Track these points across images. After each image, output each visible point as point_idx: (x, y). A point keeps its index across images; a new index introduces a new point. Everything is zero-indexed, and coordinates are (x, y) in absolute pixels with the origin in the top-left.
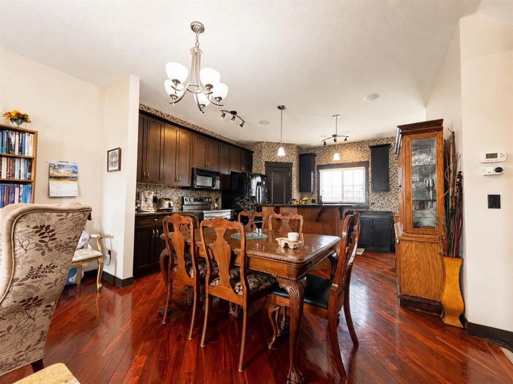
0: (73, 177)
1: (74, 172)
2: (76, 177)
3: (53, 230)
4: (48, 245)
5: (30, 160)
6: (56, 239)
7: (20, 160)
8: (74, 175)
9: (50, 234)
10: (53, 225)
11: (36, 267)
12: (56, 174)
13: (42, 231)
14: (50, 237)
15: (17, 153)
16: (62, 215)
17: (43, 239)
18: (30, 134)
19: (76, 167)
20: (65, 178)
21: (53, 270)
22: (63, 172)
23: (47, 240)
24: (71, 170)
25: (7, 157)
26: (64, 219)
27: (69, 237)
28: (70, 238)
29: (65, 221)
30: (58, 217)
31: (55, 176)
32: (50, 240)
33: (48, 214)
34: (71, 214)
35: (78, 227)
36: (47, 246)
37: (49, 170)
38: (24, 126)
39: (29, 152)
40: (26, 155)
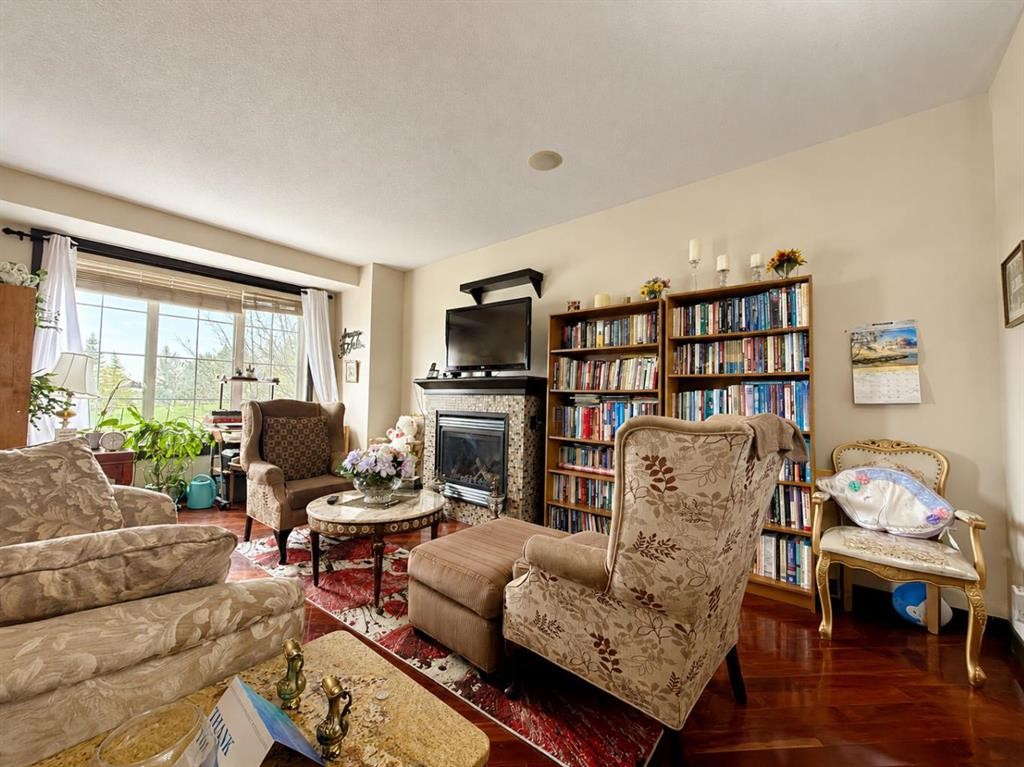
0: (905, 357)
1: (909, 343)
2: (915, 356)
3: (669, 470)
4: (663, 497)
5: (805, 333)
6: (676, 488)
7: (792, 336)
8: (908, 350)
9: (668, 476)
10: (672, 460)
11: (647, 535)
12: (865, 353)
13: (655, 468)
14: (667, 482)
15: (785, 325)
16: (686, 441)
17: (656, 484)
18: (803, 285)
19: (912, 331)
20: (887, 360)
21: (673, 554)
22: (882, 348)
23: (662, 486)
24: (899, 339)
25: (774, 335)
26: (688, 448)
27: (701, 490)
28: (702, 495)
29: (691, 452)
30: (678, 443)
31: (865, 359)
32: (666, 488)
33: (663, 434)
34: (702, 439)
35: (720, 472)
36: (661, 498)
37: (852, 347)
38: (796, 273)
39: (802, 321)
40: (798, 325)
